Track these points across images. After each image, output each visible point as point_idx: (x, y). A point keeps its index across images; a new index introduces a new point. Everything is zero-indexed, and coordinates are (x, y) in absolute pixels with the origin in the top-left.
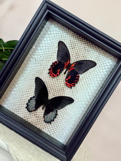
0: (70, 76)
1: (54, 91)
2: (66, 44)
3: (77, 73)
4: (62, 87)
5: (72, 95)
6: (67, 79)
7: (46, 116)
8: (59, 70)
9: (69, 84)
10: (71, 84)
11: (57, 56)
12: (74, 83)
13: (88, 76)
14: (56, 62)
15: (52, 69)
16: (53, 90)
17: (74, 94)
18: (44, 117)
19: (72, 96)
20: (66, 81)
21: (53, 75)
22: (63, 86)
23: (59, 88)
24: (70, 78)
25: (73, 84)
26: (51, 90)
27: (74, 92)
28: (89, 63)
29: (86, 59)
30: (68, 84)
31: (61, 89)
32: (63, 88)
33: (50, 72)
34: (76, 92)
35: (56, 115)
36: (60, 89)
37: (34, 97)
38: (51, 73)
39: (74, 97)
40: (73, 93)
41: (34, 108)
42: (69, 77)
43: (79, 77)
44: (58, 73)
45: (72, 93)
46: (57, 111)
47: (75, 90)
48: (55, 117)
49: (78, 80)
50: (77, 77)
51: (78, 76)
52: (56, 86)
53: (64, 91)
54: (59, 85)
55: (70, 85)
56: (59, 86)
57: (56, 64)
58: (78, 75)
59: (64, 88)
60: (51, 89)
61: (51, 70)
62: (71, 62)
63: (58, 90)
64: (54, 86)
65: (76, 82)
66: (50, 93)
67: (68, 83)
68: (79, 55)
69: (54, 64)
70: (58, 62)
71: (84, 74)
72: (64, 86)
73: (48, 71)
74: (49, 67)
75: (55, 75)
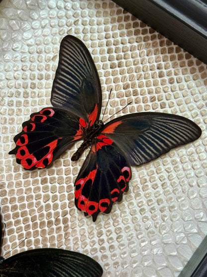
0: (95, 171)
1: (28, 227)
2: (90, 50)
3: (124, 163)
4: (60, 210)
5: (97, 246)
6: (82, 182)
8: (53, 145)
9: (88, 203)
10: (95, 204)
11: (53, 91)
12: (106, 201)
13: (165, 175)
14: (46, 112)
15: (26, 137)
16: (26, 220)
17: (106, 245)
19: (95, 250)
20: (78, 187)
21: (29, 161)
22: (63, 207)
23: (49, 215)
24: (93, 178)
25: (103, 205)
26: (17, 222)
27: (104, 237)
28: (173, 125)
29: (161, 111)
30: (83, 203)
31: (57, 220)
32: (65, 214)
33: (17, 147)
34: (114, 236)
36: (53, 219)
38: (23, 153)
39: (105, 257)
40: (103, 241)
42: (92, 175)
43: (128, 175)
44: (49, 156)
45: (96, 239)
47: (112, 228)
49: (124, 186)
50: (122, 178)
51: (126, 172)
52: (38, 204)
53: (66, 227)
54: (50, 202)
55: (92, 208)
56: (48, 207)
57: (45, 118)
58: (125, 168)
59: (68, 216)
60: (16, 215)
61: (23, 141)
62: (106, 117)
63: (42, 224)
64: (30, 205)
65: (115, 195)
66: (11, 231)
67: (83, 198)
68: (135, 93)
69: (36, 117)
70: (53, 113)
71: (152, 167)
72: (68, 209)
73: (12, 145)
74: (18, 129)
75: (35, 160)
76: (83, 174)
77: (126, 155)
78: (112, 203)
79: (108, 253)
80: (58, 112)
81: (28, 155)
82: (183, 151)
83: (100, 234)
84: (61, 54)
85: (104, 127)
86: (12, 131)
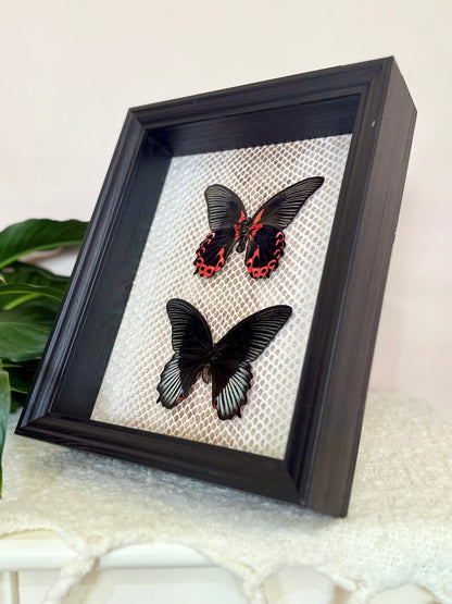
0: (258, 250)
3: (276, 231)
4: (245, 292)
6: (251, 261)
7: (219, 399)
8: (221, 252)
11: (210, 223)
12: (274, 261)
14: (210, 237)
15: (201, 258)
16: (225, 313)
17: (289, 292)
18: (215, 403)
20: (248, 265)
21: (209, 271)
22: (247, 288)
23: (240, 300)
24: (258, 255)
25: (272, 265)
26: (220, 318)
27: (285, 288)
28: (301, 187)
29: (289, 185)
30: (256, 272)
31: (247, 300)
32: (250, 292)
33: (198, 268)
34: (291, 283)
35: (249, 377)
36: (243, 300)
37: (173, 358)
38: (203, 269)
39: (292, 300)
40: (285, 292)
41: (181, 391)
42: (257, 253)
43: (282, 237)
44: (222, 260)
45: (279, 293)
46: (248, 368)
47: (288, 279)
48: (248, 387)
49: (282, 245)
50: (278, 241)
51: (280, 236)
52: (229, 297)
54: (236, 291)
55: (264, 271)
56: (236, 295)
57: (210, 241)
58: (279, 234)
59: (253, 292)
61: (200, 261)
63: (237, 308)
64: (224, 302)
65: (278, 254)
67: (255, 269)
68: (267, 188)
70: (214, 235)
73: (194, 268)
74: (194, 256)
75: (212, 268)
76: (249, 255)
77: (275, 225)
78: (277, 260)
79: (292, 297)
80: (218, 232)
81: (207, 268)
82: (315, 196)
83: (281, 288)
84: (207, 200)
85: (252, 220)
86: (191, 259)
